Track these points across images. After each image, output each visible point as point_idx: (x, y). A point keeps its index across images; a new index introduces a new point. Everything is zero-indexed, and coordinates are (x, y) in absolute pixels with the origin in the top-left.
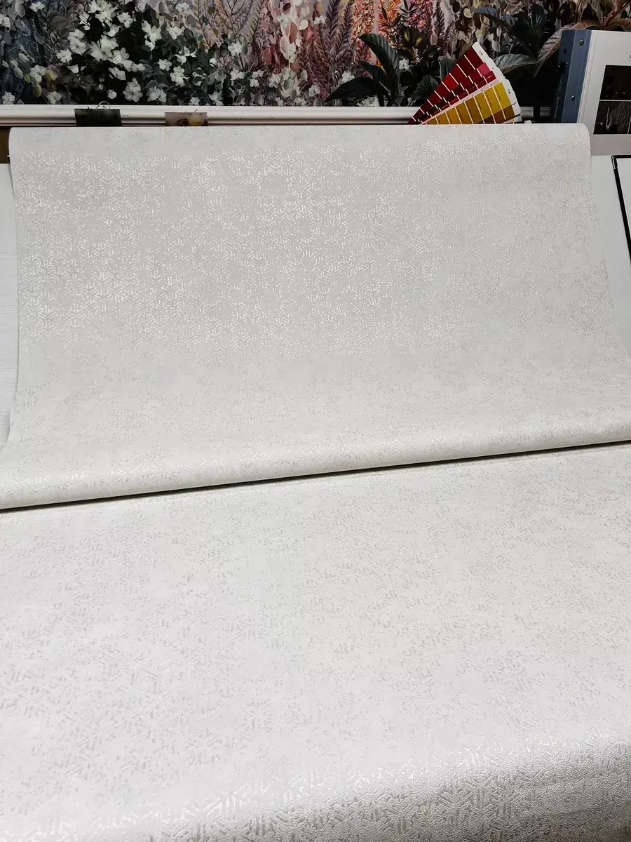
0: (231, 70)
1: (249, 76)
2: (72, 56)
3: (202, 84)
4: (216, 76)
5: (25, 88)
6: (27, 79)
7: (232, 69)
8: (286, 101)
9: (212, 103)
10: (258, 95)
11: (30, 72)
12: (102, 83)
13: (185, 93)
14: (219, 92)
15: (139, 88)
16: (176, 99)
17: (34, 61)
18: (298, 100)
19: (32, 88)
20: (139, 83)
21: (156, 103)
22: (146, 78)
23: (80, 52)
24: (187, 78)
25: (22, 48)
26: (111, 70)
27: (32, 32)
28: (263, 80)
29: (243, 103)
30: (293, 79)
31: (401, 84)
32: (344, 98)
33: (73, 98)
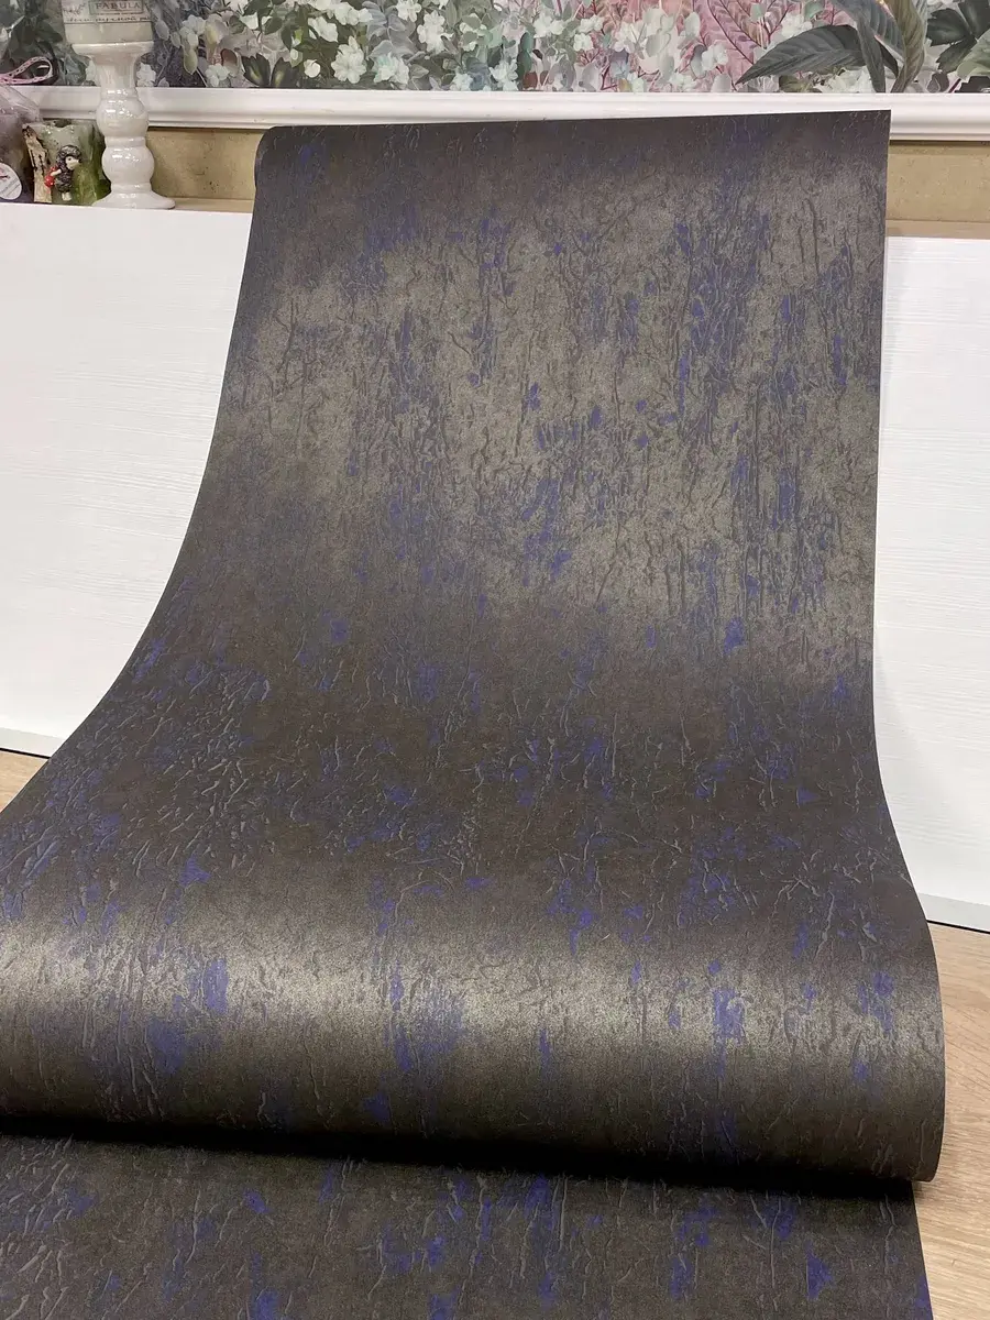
0: (537, 16)
1: (573, 26)
3: (477, 46)
4: (508, 31)
6: (176, 42)
7: (537, 14)
8: (649, 80)
9: (495, 85)
10: (591, 66)
11: (180, 28)
13: (445, 65)
14: (510, 62)
15: (359, 56)
16: (426, 78)
17: (187, 9)
18: (678, 79)
19: (181, 57)
20: (361, 46)
21: (386, 85)
22: (374, 37)
24: (449, 36)
26: (311, 22)
28: (601, 36)
29: (557, 84)
30: (666, 32)
31: (929, 41)
32: (783, 73)
33: (247, 75)
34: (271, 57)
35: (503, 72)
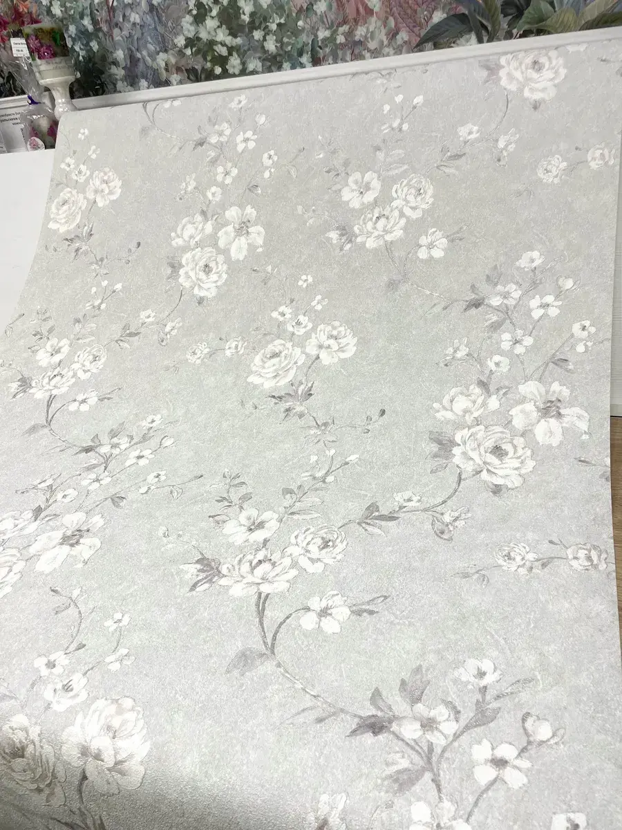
0: (318, 30)
1: (334, 33)
2: (185, 40)
3: (292, 48)
4: (305, 38)
5: (154, 74)
6: (155, 66)
7: (318, 28)
8: (373, 53)
9: (302, 66)
10: (345, 51)
11: (156, 59)
12: (211, 61)
13: (278, 59)
14: (307, 53)
15: (238, 61)
16: (270, 66)
17: (158, 49)
18: (386, 50)
19: (158, 73)
20: (239, 56)
21: (253, 73)
22: (244, 50)
23: (191, 35)
25: (149, 39)
26: (215, 48)
27: (155, 23)
28: (349, 34)
29: (331, 61)
30: (379, 28)
31: (502, 15)
32: (435, 41)
33: (188, 78)
34: (198, 67)
35: (305, 59)
